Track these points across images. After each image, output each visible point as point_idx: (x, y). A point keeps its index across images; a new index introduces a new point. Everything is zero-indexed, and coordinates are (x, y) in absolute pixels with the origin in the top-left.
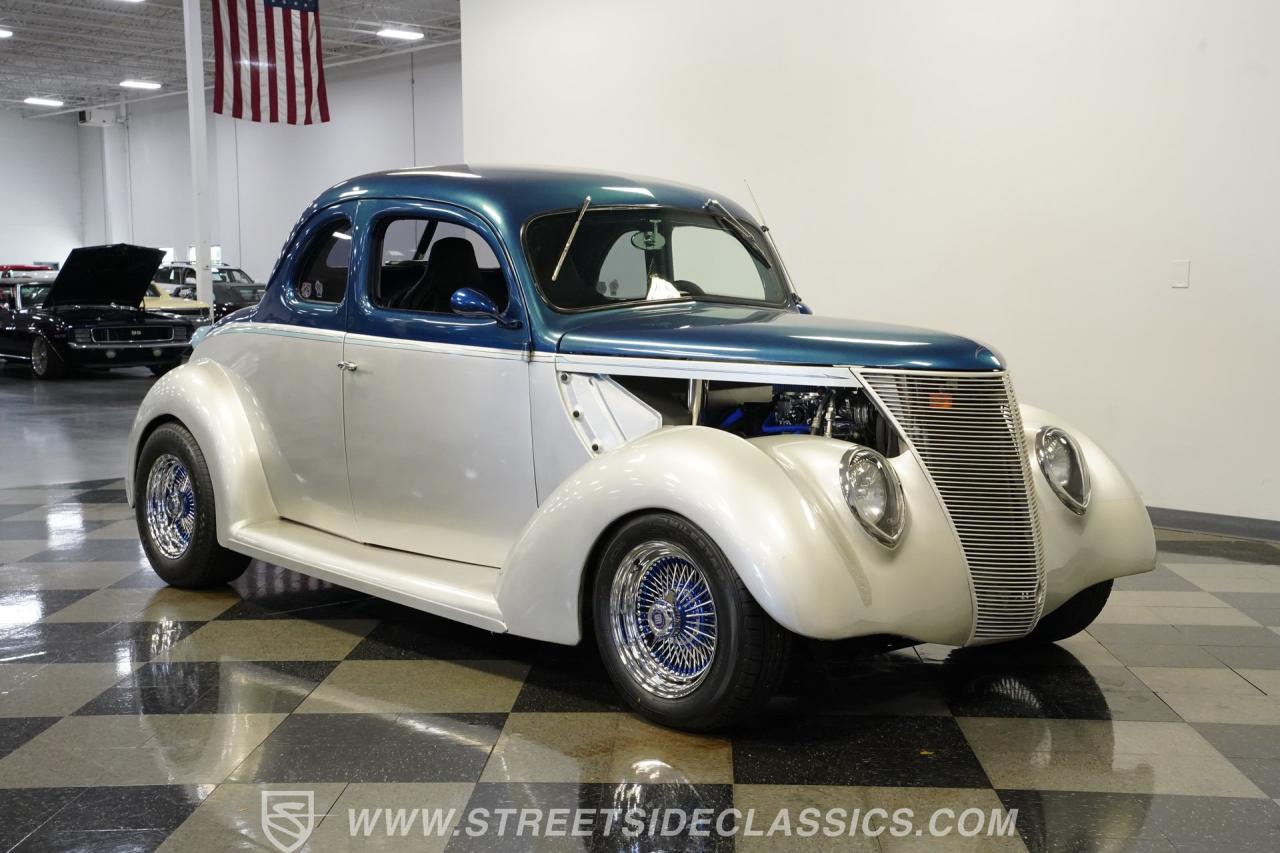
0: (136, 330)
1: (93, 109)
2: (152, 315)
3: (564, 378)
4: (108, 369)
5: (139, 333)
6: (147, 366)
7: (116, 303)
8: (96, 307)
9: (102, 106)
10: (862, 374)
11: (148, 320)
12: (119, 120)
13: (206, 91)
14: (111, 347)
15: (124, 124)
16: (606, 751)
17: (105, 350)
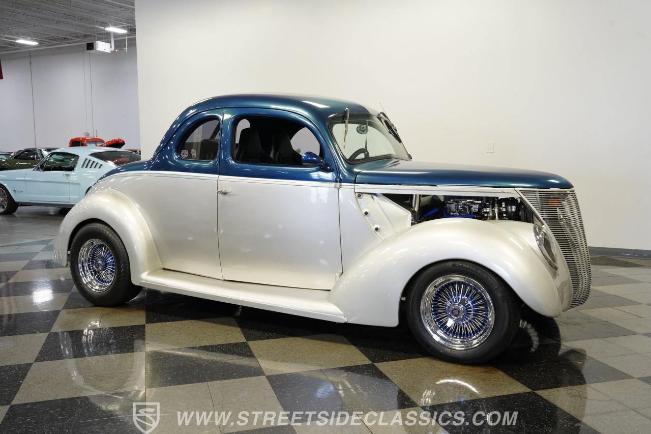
3: (359, 196)
10: (520, 191)
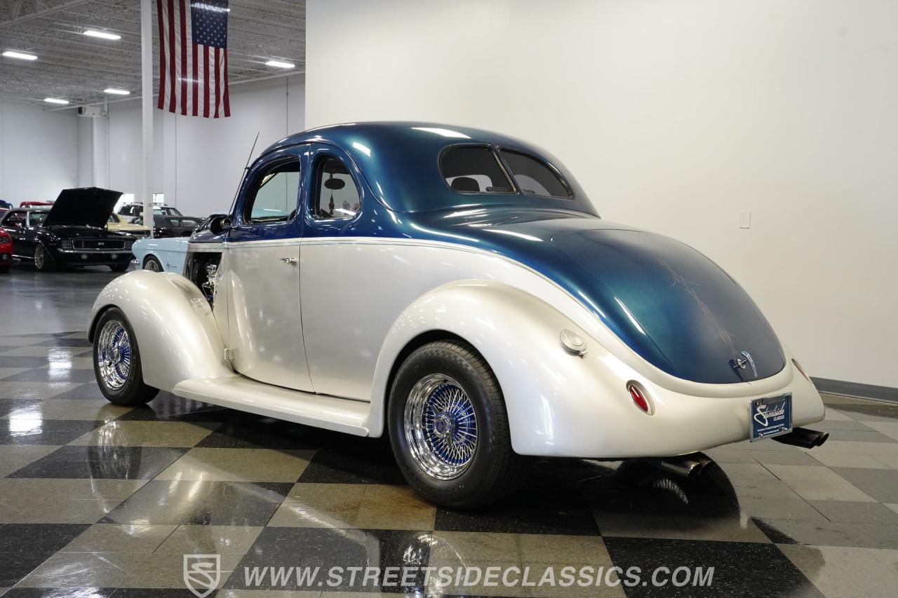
0: (101, 242)
1: (87, 106)
2: (111, 233)
4: (83, 266)
5: (103, 244)
6: (108, 265)
7: (90, 225)
8: (77, 227)
9: (93, 104)
11: (109, 236)
12: (103, 114)
13: (154, 97)
14: (85, 253)
15: (106, 117)
16: (354, 508)
17: (81, 254)
